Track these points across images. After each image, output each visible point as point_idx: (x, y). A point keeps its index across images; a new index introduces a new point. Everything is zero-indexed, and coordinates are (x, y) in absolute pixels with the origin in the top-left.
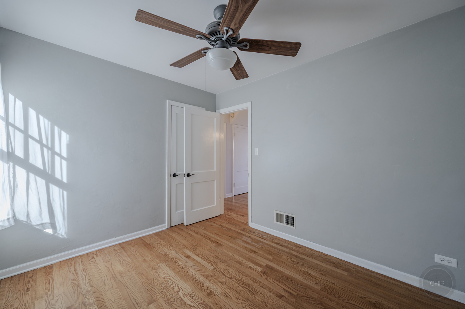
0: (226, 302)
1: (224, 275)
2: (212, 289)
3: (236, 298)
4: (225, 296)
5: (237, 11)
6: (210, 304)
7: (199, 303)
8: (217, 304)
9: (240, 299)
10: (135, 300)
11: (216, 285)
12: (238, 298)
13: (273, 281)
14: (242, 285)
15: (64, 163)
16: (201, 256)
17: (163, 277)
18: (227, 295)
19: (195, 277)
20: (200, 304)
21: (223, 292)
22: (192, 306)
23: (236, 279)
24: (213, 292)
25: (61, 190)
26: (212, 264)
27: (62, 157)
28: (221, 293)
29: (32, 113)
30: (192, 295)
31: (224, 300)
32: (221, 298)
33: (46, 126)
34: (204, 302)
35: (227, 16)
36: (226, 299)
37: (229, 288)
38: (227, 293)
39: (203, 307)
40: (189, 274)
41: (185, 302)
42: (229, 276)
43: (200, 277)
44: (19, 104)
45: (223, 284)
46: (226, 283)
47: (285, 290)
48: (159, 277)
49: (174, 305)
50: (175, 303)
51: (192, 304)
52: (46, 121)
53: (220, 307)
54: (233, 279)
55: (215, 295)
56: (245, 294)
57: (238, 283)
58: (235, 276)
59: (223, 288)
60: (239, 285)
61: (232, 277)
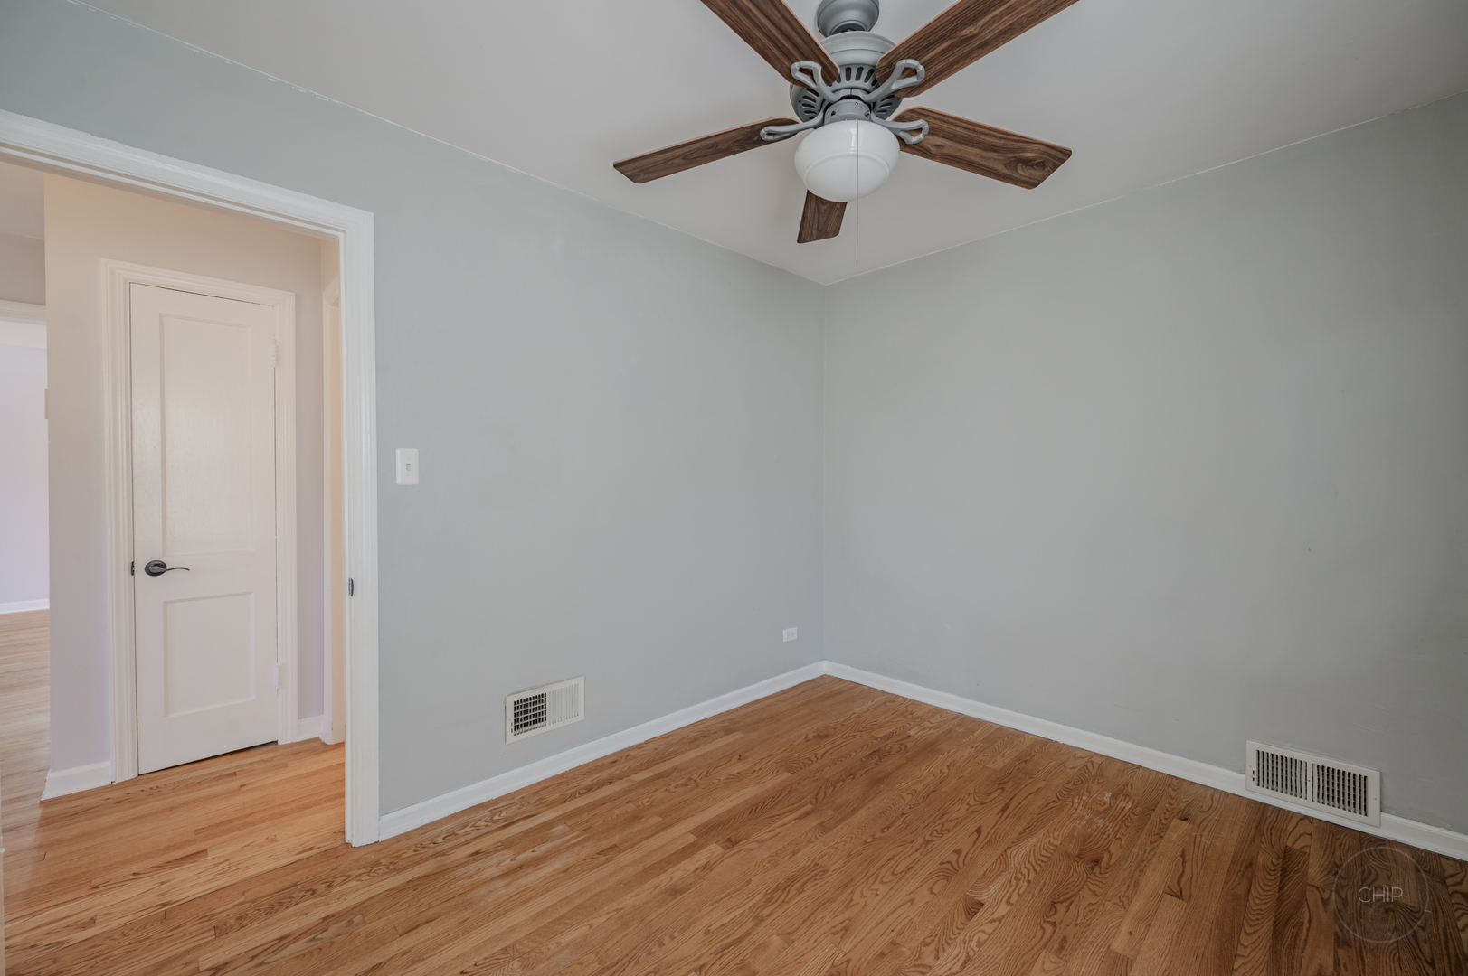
0: (868, 930)
1: (740, 940)
3: (847, 907)
5: (985, 150)
9: (849, 899)
12: (848, 904)
13: (770, 832)
14: (792, 892)
23: (764, 907)
35: (969, 129)
36: (857, 932)
37: (808, 923)
42: (750, 925)
46: (788, 931)
47: (800, 818)
54: (766, 912)
55: (848, 961)
56: (829, 888)
57: (784, 901)
58: (750, 908)
59: (812, 940)
60: (790, 900)
61: (757, 916)
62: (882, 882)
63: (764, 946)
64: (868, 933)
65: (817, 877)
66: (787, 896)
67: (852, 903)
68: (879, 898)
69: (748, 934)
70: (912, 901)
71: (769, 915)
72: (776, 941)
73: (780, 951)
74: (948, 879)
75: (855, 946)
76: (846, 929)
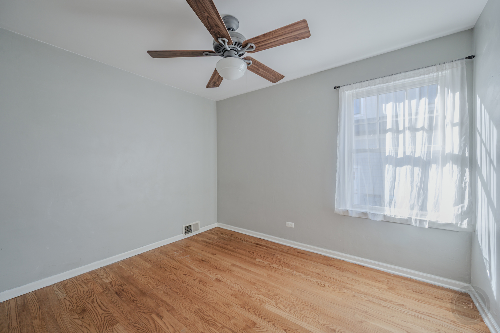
2: (243, 310)
3: (218, 304)
14: (210, 318)
23: (217, 326)
24: (241, 307)
30: (261, 302)
37: (225, 313)
39: (247, 294)
42: (225, 329)
45: (232, 316)
46: (229, 319)
47: (161, 318)
51: (257, 295)
53: (233, 295)
54: (219, 325)
56: (208, 308)
57: (214, 320)
58: (217, 330)
59: (232, 312)
60: (213, 318)
61: (222, 328)
62: (207, 295)
63: (235, 325)
64: (228, 300)
65: (202, 311)
66: (211, 320)
67: (216, 303)
68: (213, 296)
69: (230, 329)
70: (215, 290)
71: (221, 324)
72: (233, 321)
73: (237, 320)
74: (207, 283)
75: (233, 303)
76: (227, 304)
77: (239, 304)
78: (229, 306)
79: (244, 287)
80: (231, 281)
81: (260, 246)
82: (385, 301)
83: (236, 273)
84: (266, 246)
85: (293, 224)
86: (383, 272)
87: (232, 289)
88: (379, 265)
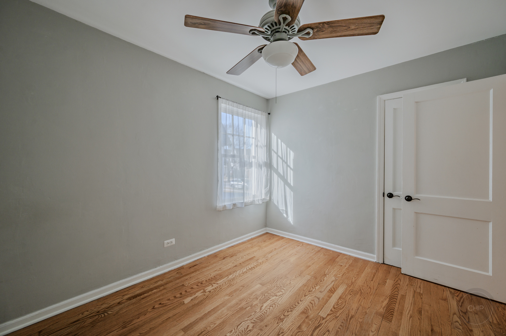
2: (286, 320)
4: (279, 332)
6: (265, 321)
7: (266, 312)
8: (266, 326)
10: (263, 276)
11: (294, 322)
15: (292, 172)
16: (340, 302)
17: (292, 282)
18: (280, 334)
19: (300, 303)
20: (264, 313)
21: (285, 331)
22: (261, 308)
24: (283, 321)
25: (290, 190)
26: (330, 314)
27: (291, 168)
28: (283, 328)
29: (279, 141)
30: (274, 306)
31: (272, 332)
32: (276, 329)
33: (284, 147)
34: (268, 316)
38: (284, 334)
39: (261, 316)
40: (303, 298)
41: (265, 303)
43: (302, 307)
44: (275, 137)
45: (297, 329)
48: (291, 280)
49: (261, 297)
50: (263, 297)
51: (263, 308)
52: (284, 145)
53: (263, 329)
77: (278, 323)
78: (280, 332)
79: (248, 318)
80: (232, 331)
81: (146, 295)
82: (271, 252)
83: (212, 326)
84: (150, 289)
85: (173, 240)
86: (242, 243)
87: (250, 330)
88: (242, 239)
